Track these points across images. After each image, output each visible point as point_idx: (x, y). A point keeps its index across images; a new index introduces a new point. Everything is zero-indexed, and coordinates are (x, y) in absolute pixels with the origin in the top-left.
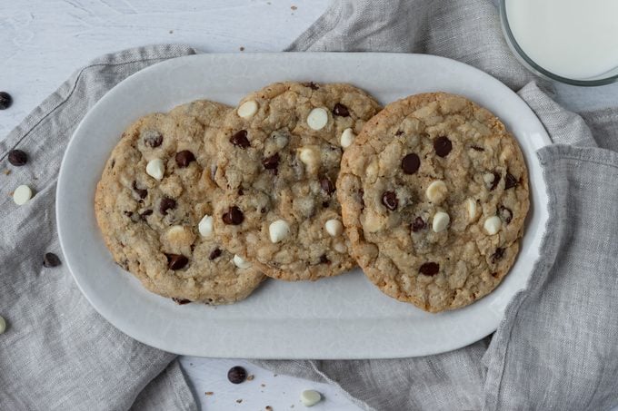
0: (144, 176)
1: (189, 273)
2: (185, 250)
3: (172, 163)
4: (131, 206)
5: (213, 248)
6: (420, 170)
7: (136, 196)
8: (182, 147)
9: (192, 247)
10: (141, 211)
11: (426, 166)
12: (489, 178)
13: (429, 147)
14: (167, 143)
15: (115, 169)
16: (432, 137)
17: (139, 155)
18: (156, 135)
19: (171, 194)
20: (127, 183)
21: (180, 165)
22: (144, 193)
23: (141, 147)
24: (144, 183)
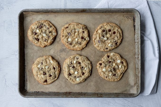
0: (73, 62)
1: (70, 77)
2: (72, 74)
3: (77, 62)
4: (69, 64)
5: (75, 76)
6: (110, 32)
7: (71, 64)
8: (80, 61)
9: (73, 74)
10: (70, 66)
11: (110, 33)
12: (115, 41)
13: (113, 31)
14: (78, 60)
15: (70, 59)
16: (114, 31)
17: (74, 59)
18: (78, 58)
19: (75, 66)
20: (70, 61)
21: (78, 63)
22: (72, 64)
23: (75, 58)
24: (73, 63)
